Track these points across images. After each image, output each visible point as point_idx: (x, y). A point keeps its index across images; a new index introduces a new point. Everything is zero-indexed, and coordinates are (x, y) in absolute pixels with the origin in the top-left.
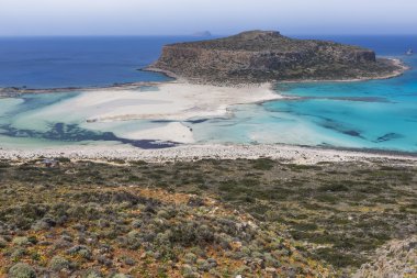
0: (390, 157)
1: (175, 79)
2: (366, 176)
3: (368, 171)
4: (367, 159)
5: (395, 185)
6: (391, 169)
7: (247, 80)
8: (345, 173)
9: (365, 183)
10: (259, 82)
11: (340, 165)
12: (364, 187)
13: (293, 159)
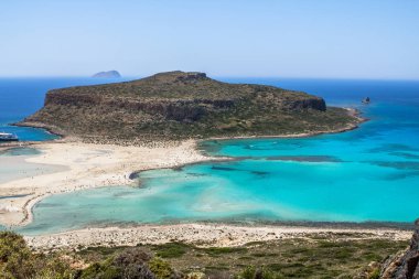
0: (335, 231)
1: (63, 136)
2: (300, 256)
3: (304, 251)
4: (307, 235)
5: (330, 265)
6: (332, 245)
7: (162, 137)
8: (274, 255)
9: (296, 265)
10: (178, 138)
11: (272, 244)
12: (294, 270)
13: (215, 241)
